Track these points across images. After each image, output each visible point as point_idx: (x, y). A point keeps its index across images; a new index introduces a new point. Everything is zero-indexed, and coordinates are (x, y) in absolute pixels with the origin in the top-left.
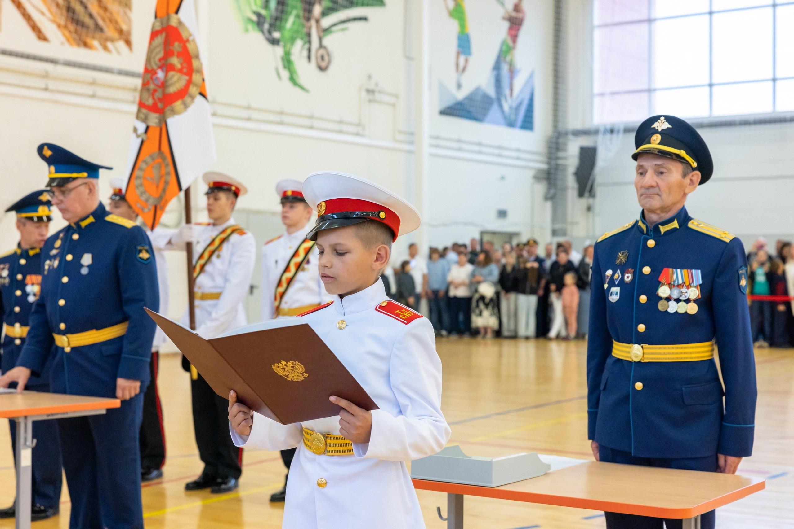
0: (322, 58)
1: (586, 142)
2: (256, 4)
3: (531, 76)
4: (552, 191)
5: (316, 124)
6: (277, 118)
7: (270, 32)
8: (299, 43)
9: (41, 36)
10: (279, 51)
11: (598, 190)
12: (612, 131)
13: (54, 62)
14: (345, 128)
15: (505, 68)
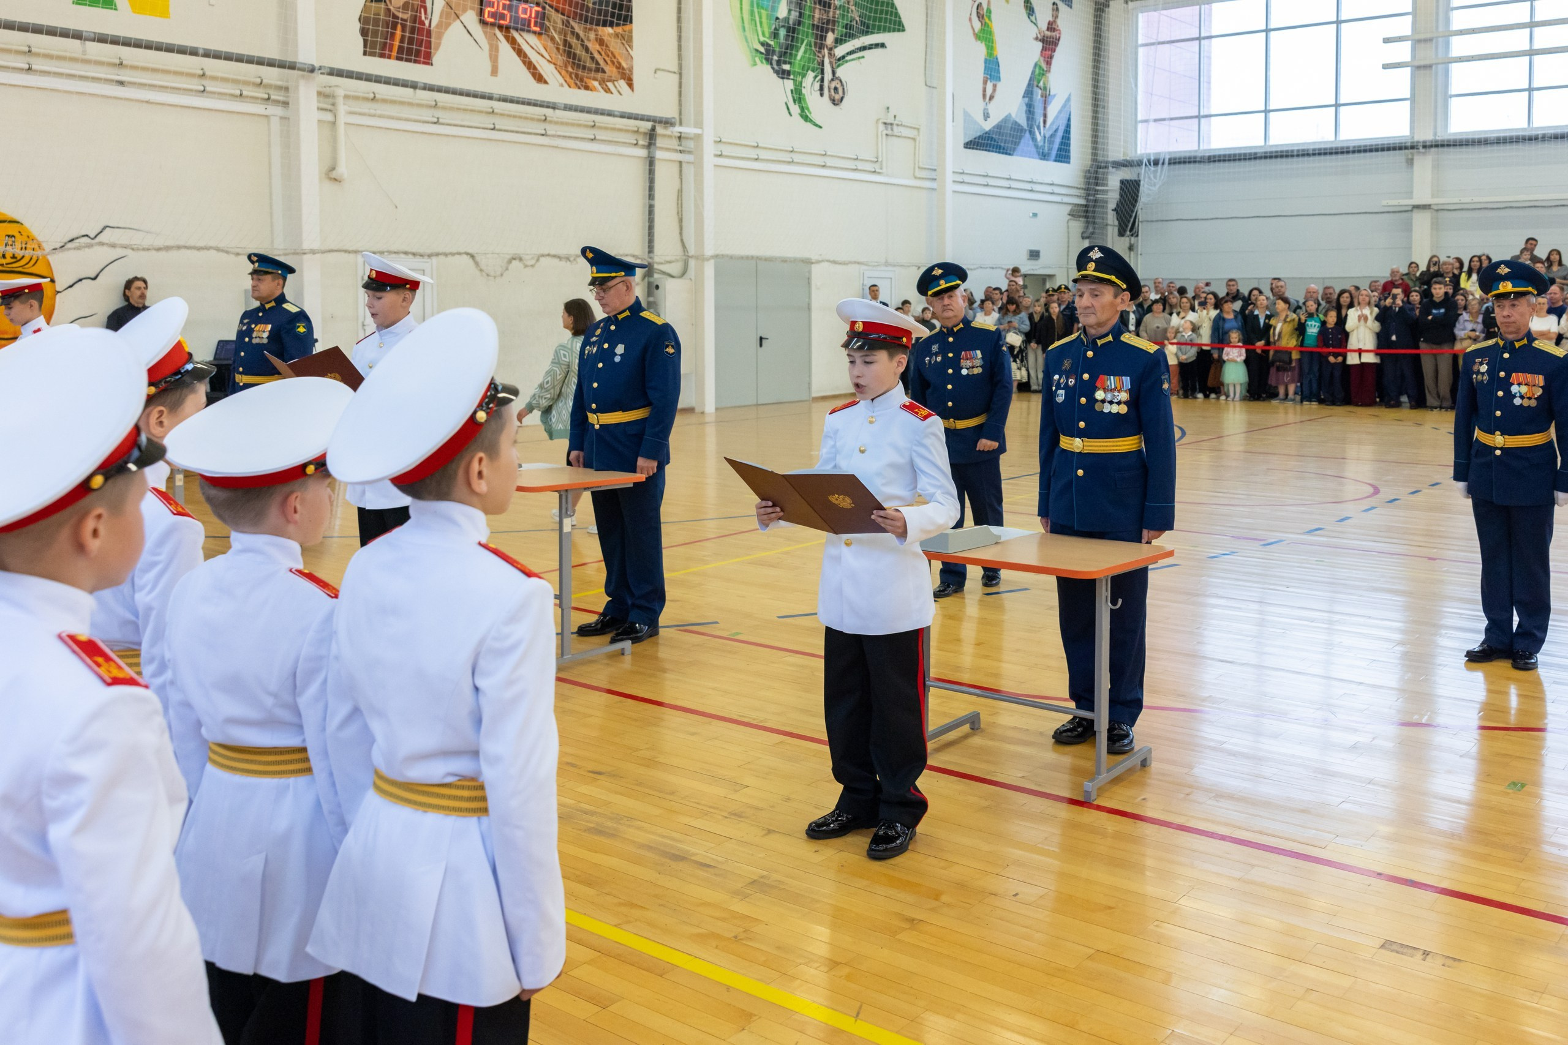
0: (836, 89)
1: (1127, 174)
2: (764, 35)
3: (1068, 100)
4: (1091, 230)
5: (830, 162)
6: (787, 157)
7: (779, 63)
8: (811, 75)
9: (539, 78)
10: (789, 84)
11: (1142, 228)
12: (1156, 163)
13: (553, 106)
14: (860, 165)
15: (1038, 94)
